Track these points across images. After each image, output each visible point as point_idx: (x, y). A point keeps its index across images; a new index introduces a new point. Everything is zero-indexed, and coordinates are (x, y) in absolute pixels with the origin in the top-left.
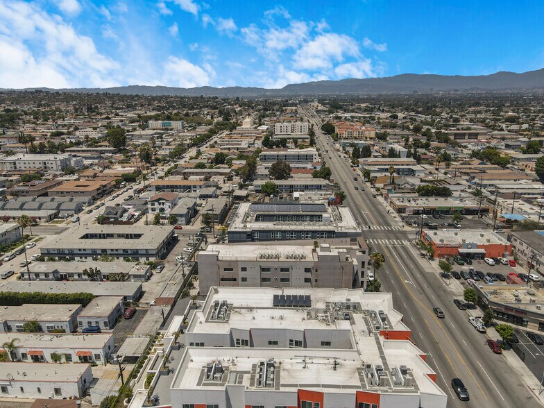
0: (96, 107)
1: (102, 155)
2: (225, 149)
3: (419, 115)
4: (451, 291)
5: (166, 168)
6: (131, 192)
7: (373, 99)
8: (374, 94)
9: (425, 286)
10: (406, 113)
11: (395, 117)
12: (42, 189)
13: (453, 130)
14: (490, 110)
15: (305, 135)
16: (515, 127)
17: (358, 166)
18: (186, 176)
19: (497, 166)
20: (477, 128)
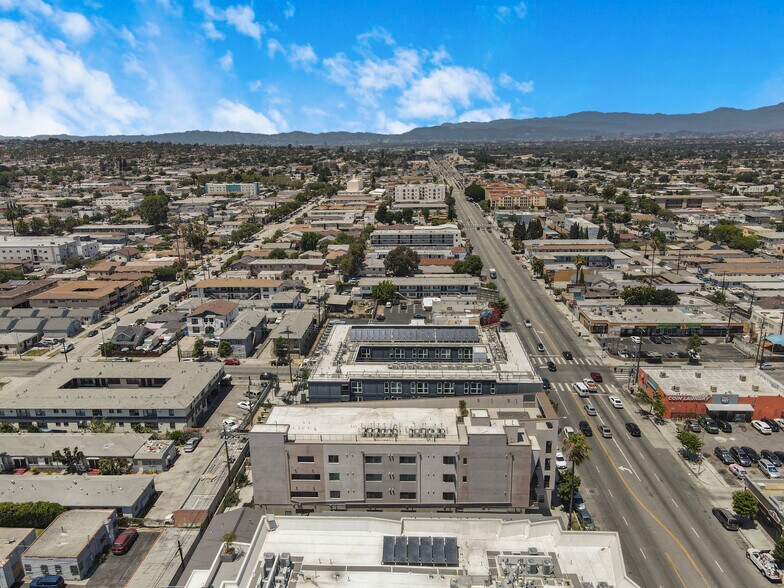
0: (134, 163)
1: (130, 236)
2: (319, 225)
3: (609, 171)
4: (705, 489)
5: (226, 257)
6: (165, 299)
7: (538, 148)
8: (539, 141)
9: (656, 477)
10: (589, 168)
11: (573, 175)
12: (21, 296)
13: (661, 194)
14: (711, 164)
15: (440, 202)
16: (754, 189)
17: (523, 252)
18: (254, 271)
19: (739, 252)
20: (697, 191)
